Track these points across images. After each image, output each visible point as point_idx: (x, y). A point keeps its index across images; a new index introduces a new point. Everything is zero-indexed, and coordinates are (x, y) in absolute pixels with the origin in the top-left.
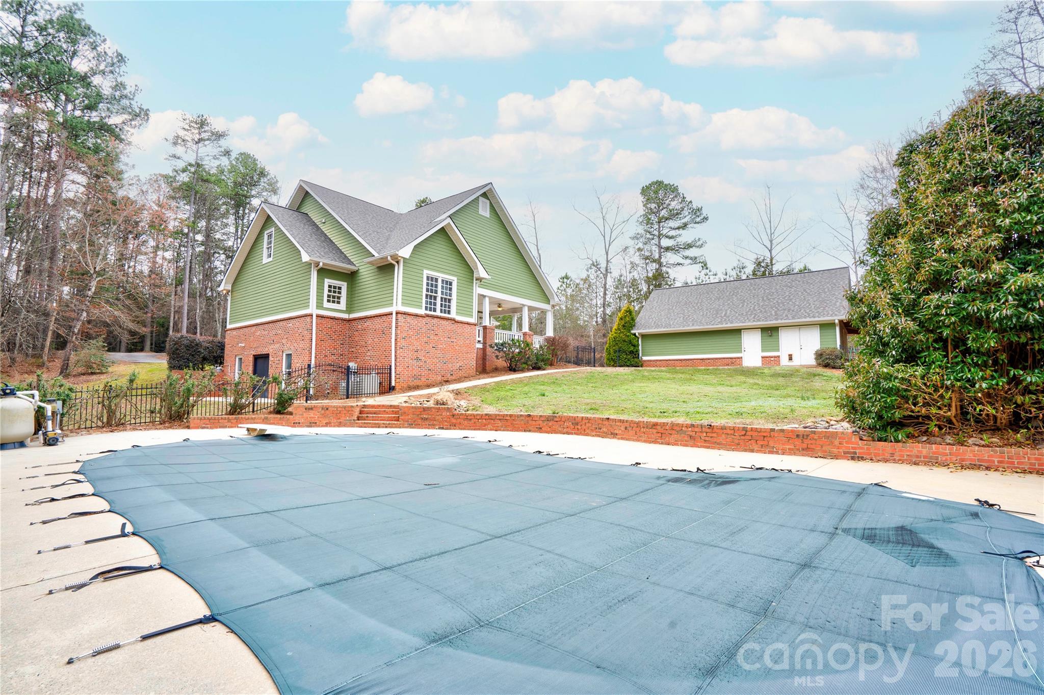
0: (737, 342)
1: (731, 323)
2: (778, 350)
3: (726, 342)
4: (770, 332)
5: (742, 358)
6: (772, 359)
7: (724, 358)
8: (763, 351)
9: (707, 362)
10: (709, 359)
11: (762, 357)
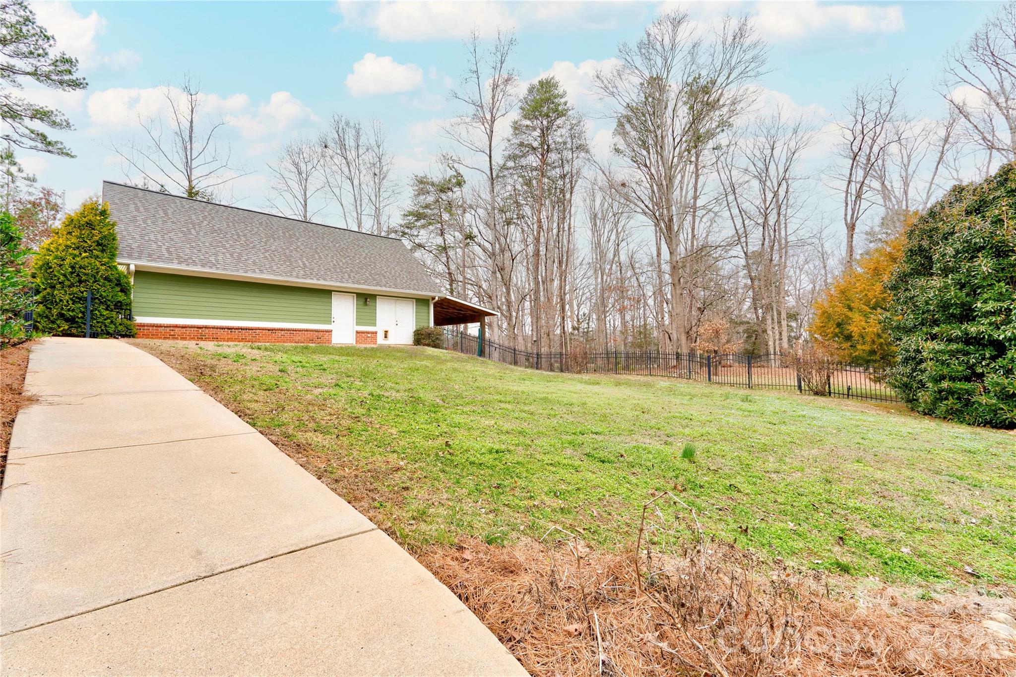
0: (326, 308)
1: (318, 279)
2: (374, 324)
3: (309, 307)
4: (366, 299)
5: (331, 331)
6: (369, 335)
7: (307, 330)
8: (358, 324)
9: (280, 334)
10: (282, 330)
11: (357, 332)
